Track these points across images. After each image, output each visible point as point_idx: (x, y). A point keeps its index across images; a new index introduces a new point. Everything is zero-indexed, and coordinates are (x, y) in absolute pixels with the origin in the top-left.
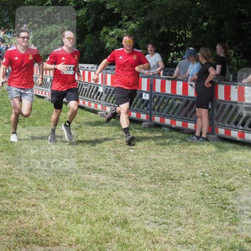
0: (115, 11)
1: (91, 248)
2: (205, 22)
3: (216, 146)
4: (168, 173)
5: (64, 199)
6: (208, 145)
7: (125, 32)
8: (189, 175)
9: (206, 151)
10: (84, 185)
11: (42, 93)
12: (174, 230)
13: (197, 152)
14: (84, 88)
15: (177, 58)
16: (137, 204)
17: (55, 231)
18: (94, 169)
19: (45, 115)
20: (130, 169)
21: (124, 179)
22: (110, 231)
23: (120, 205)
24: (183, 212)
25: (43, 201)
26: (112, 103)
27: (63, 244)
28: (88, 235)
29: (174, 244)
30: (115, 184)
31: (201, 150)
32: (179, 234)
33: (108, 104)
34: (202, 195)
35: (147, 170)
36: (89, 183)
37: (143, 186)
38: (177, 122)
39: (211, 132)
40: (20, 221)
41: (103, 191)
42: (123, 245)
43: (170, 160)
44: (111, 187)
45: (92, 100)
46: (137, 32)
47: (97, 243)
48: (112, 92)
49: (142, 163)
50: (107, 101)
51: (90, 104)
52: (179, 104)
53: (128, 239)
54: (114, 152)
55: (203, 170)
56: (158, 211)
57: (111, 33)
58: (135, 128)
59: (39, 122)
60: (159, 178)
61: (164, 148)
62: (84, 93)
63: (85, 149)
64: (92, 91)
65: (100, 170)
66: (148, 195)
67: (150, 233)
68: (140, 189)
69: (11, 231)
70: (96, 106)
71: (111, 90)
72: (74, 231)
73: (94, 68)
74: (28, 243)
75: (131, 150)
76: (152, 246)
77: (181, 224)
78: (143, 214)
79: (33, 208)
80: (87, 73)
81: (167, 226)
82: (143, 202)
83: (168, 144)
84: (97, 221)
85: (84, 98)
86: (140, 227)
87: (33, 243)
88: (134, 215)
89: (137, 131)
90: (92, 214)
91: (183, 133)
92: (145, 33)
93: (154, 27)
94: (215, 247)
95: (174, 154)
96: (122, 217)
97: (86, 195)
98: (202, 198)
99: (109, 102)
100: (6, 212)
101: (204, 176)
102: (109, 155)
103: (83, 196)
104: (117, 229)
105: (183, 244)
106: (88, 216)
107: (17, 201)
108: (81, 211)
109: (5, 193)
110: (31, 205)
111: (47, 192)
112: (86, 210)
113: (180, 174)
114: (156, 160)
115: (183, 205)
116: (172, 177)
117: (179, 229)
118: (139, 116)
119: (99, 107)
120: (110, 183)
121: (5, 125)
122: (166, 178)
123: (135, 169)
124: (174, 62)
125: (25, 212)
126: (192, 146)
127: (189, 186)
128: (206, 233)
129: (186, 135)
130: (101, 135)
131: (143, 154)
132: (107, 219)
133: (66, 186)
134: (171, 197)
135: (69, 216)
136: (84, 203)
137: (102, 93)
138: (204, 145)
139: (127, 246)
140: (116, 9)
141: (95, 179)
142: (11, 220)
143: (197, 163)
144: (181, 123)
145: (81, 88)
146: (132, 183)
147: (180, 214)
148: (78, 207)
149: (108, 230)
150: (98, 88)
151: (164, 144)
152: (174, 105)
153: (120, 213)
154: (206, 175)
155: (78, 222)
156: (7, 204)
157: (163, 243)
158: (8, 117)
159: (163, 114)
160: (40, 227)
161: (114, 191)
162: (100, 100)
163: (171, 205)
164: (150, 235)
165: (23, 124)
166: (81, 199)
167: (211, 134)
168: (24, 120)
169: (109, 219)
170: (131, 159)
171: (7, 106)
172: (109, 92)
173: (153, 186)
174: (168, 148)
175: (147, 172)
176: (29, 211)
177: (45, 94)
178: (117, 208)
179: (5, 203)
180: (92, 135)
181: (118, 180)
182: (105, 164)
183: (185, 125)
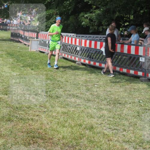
0: (89, 3)
1: (71, 142)
2: (141, 10)
3: (147, 84)
4: (118, 100)
5: (55, 112)
6: (142, 84)
7: (94, 15)
8: (131, 101)
9: (141, 87)
10: (68, 105)
11: (43, 50)
12: (121, 134)
13: (135, 87)
14: (68, 48)
15: (124, 31)
16: (99, 117)
17: (50, 131)
18: (74, 96)
19: (45, 63)
20: (95, 96)
21: (91, 102)
22: (83, 133)
23: (89, 117)
24: (127, 123)
25: (43, 113)
26: (85, 57)
27: (55, 139)
28: (70, 134)
29: (121, 142)
30: (86, 105)
31: (138, 87)
32: (124, 136)
33: (82, 57)
34: (138, 113)
35: (105, 97)
36: (70, 103)
37: (102, 107)
38: (123, 69)
39: (144, 76)
40: (29, 125)
41: (79, 109)
42: (91, 141)
43: (119, 91)
44: (83, 107)
45: (73, 55)
46: (101, 15)
47: (75, 139)
48: (84, 50)
49: (102, 93)
50: (82, 55)
51: (71, 57)
52: (125, 59)
53: (94, 138)
54: (86, 86)
55: (139, 98)
56: (111, 122)
57: (86, 16)
58: (98, 72)
59: (41, 67)
60: (112, 102)
61: (115, 85)
62: (68, 50)
63: (68, 84)
64: (73, 50)
65: (77, 96)
66: (106, 112)
67: (106, 135)
68: (101, 109)
69: (24, 130)
70: (75, 58)
71: (84, 49)
72: (62, 132)
73: (74, 36)
74: (34, 138)
75: (96, 85)
76: (108, 143)
77: (125, 130)
78: (102, 123)
79: (37, 117)
80: (70, 38)
81: (117, 131)
82: (103, 116)
83: (118, 82)
84: (75, 126)
85: (68, 53)
86: (101, 131)
87: (37, 137)
88: (97, 124)
89: (99, 74)
90: (72, 122)
91: (127, 76)
92: (106, 16)
93: (111, 12)
94: (146, 145)
95: (121, 88)
96: (90, 125)
97: (68, 110)
98: (138, 115)
99: (83, 56)
100: (21, 119)
101: (140, 102)
102: (82, 88)
103: (67, 111)
104: (87, 131)
105: (126, 142)
106: (69, 123)
107: (28, 113)
108: (66, 120)
109: (21, 107)
110: (36, 115)
111: (45, 108)
112: (69, 119)
113: (125, 100)
114: (110, 92)
115: (126, 119)
116: (120, 102)
117: (124, 133)
118: (100, 65)
119: (77, 59)
120: (83, 104)
121: (21, 68)
122: (116, 102)
123: (98, 96)
124: (122, 33)
125: (32, 119)
126: (132, 84)
127: (131, 108)
128: (141, 136)
129: (129, 77)
130: (78, 76)
131: (102, 88)
132: (81, 125)
133: (57, 105)
134: (119, 114)
135: (58, 123)
136: (67, 115)
137: (79, 51)
138: (139, 83)
139: (93, 142)
140: (90, 2)
141: (74, 102)
142: (24, 124)
143: (135, 94)
144: (126, 70)
145: (66, 48)
146: (96, 105)
147: (125, 124)
148: (64, 118)
149: (81, 132)
150: (76, 48)
151: (116, 82)
152: (122, 59)
153: (89, 122)
154: (141, 101)
155: (64, 126)
156: (22, 114)
157: (114, 141)
158: (23, 63)
159: (115, 64)
160: (41, 129)
161: (85, 109)
162: (77, 55)
163: (120, 119)
164: (106, 136)
165: (32, 68)
166: (65, 113)
167: (144, 77)
168: (32, 65)
169: (82, 125)
170: (95, 90)
171: (22, 57)
172: (83, 51)
173: (108, 107)
174: (118, 85)
175: (105, 99)
176: (35, 119)
177: (45, 50)
178: (87, 119)
179: (21, 113)
180: (72, 76)
181: (88, 103)
182: (80, 93)
183: (128, 71)
